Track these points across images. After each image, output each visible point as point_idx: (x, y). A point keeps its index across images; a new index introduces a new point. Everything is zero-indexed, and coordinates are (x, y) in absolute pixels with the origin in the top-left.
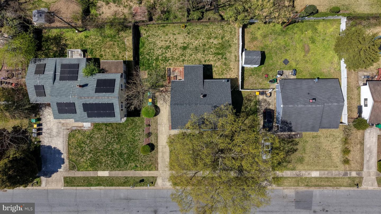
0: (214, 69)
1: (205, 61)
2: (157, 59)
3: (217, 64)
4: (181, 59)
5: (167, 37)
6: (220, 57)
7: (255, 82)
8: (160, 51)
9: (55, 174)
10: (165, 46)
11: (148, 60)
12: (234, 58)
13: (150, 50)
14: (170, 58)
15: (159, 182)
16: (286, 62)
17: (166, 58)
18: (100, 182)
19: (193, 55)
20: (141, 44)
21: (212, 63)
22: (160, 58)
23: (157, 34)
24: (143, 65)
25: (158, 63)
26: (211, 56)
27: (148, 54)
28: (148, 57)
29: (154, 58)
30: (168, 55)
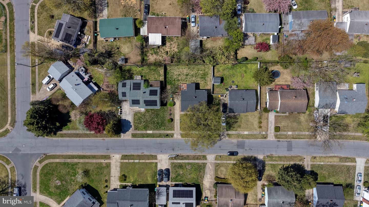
0: (200, 85)
1: (196, 81)
2: (174, 80)
3: (202, 83)
4: (185, 80)
5: (179, 70)
6: (203, 79)
7: (219, 91)
8: (176, 76)
9: (128, 132)
10: (178, 74)
11: (171, 80)
12: (209, 80)
13: (171, 76)
14: (180, 80)
15: (175, 136)
16: (233, 82)
17: (178, 79)
18: (148, 136)
19: (191, 78)
20: (167, 73)
21: (199, 82)
22: (176, 79)
23: (174, 69)
24: (168, 83)
25: (175, 82)
26: (199, 79)
27: (170, 78)
28: (170, 79)
29: (173, 80)
30: (180, 78)
